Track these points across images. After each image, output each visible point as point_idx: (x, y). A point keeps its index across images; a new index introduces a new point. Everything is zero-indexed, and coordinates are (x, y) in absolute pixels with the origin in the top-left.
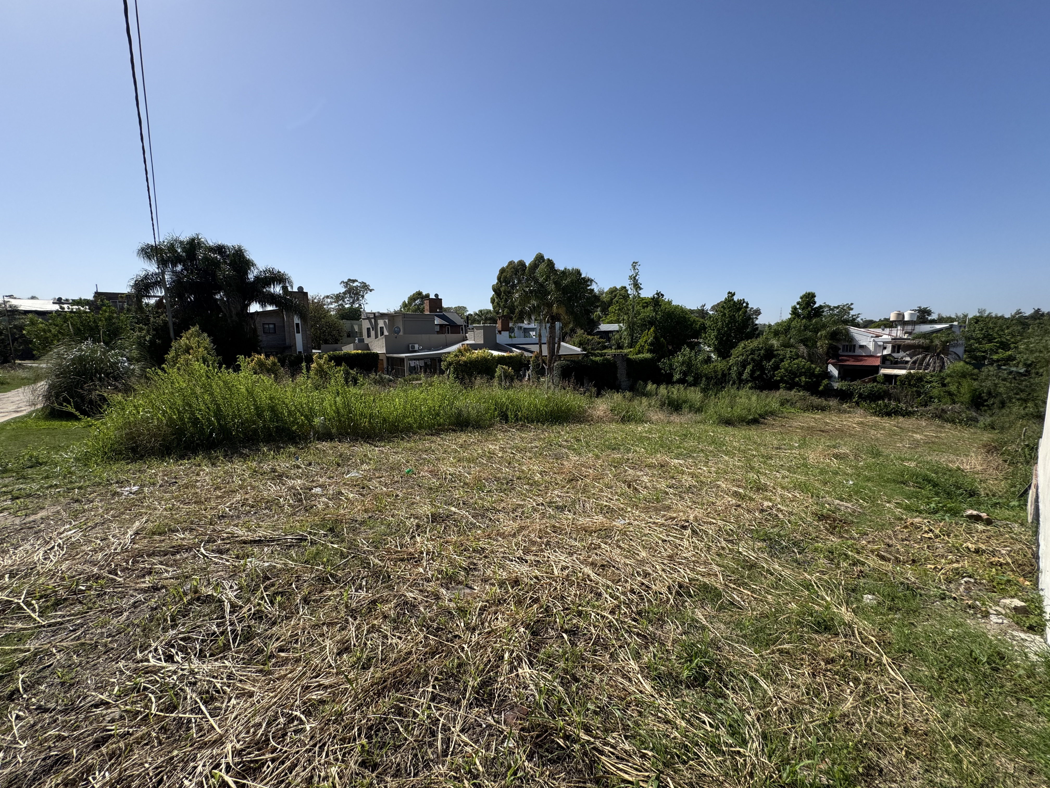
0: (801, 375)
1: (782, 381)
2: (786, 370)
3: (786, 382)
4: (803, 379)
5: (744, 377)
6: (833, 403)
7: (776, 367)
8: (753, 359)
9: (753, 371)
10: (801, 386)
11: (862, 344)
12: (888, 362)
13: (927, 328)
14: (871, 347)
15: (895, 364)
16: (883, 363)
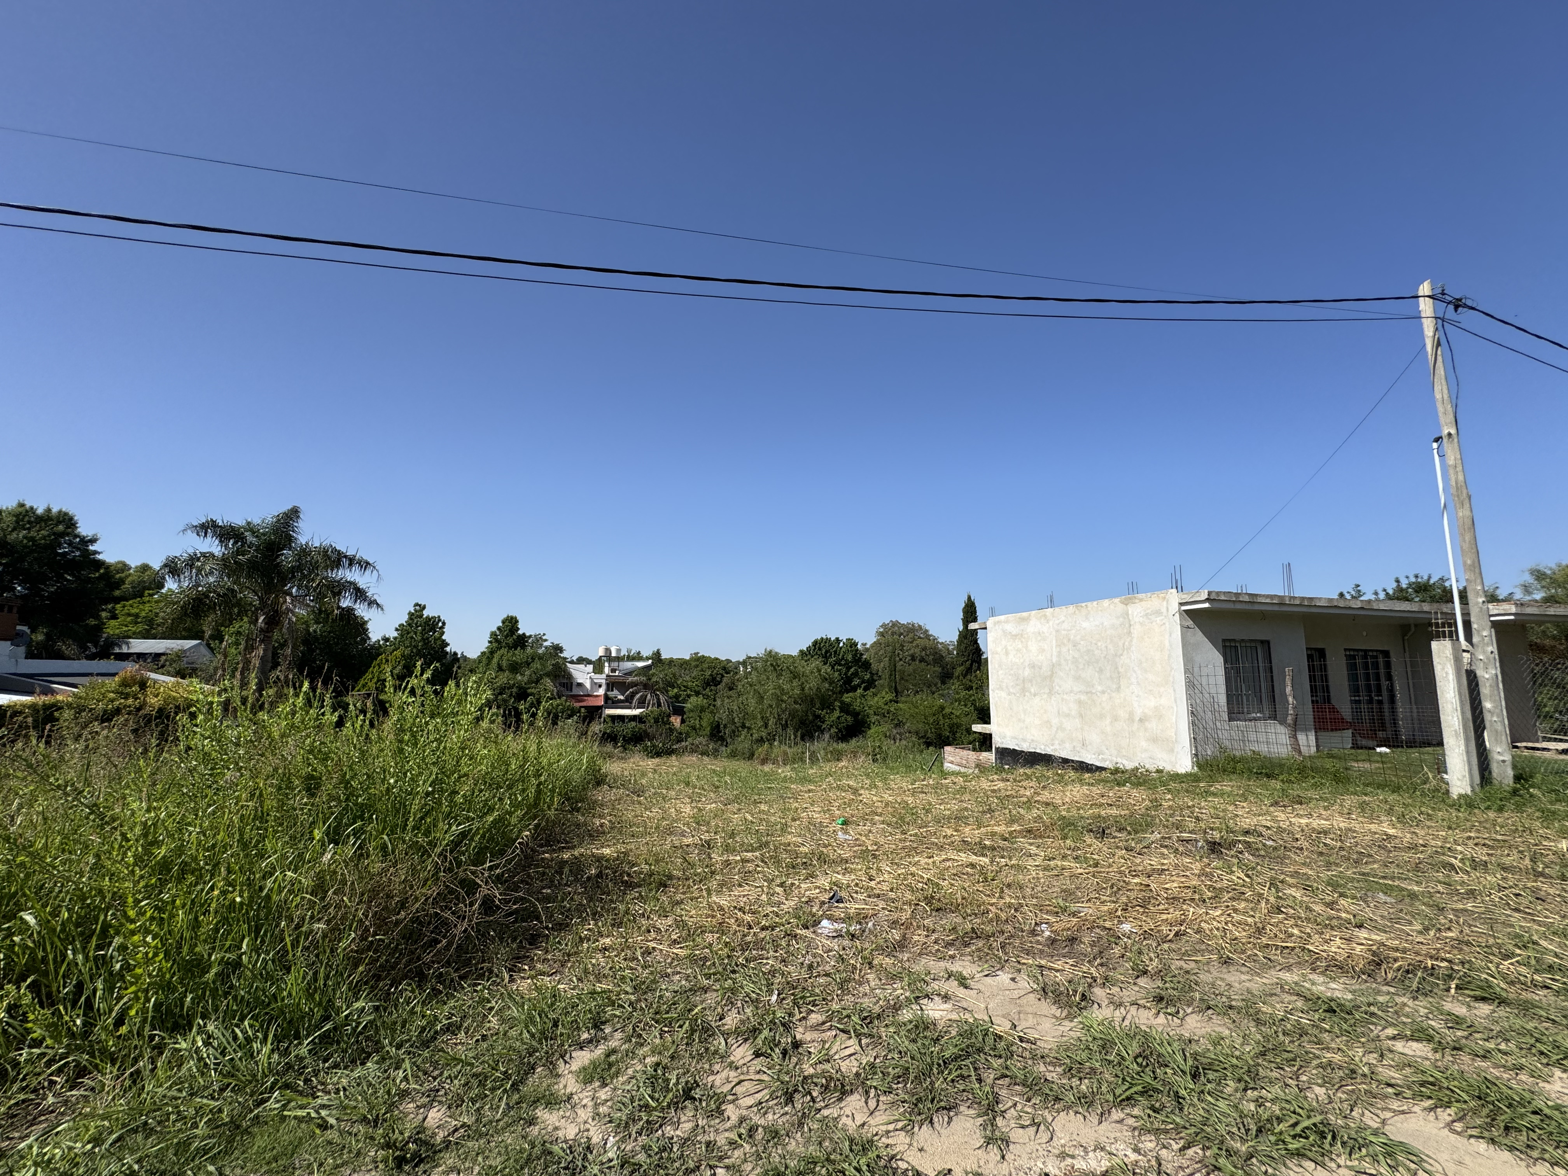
11: (579, 681)
12: (610, 702)
13: (629, 665)
14: (588, 685)
15: (615, 704)
16: (606, 702)
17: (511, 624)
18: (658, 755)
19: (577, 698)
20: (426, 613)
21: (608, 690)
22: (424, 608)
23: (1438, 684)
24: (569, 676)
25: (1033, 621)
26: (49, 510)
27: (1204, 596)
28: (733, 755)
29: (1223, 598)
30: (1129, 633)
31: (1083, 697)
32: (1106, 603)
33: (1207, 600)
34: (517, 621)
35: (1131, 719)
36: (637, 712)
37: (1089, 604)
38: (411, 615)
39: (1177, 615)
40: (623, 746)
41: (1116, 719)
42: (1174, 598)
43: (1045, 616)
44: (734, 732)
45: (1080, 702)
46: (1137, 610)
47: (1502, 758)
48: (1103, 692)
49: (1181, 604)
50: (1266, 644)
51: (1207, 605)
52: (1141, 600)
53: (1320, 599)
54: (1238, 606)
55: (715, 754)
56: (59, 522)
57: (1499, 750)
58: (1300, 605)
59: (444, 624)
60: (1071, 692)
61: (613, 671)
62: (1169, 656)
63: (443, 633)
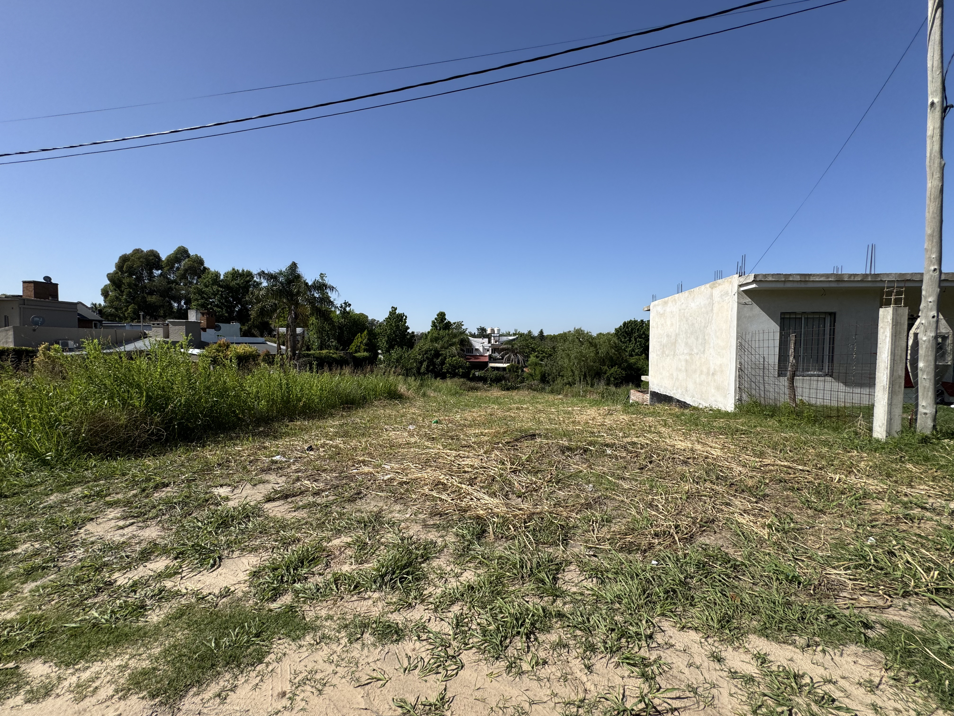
0: (458, 368)
1: (448, 372)
2: (450, 364)
3: (450, 373)
4: (461, 370)
5: (422, 370)
6: (480, 384)
7: (443, 363)
8: (427, 357)
9: (428, 366)
10: (459, 375)
11: (477, 347)
12: (492, 359)
13: (505, 339)
14: (481, 350)
15: (495, 360)
16: (490, 359)
17: (442, 316)
18: (508, 389)
19: (476, 357)
20: (397, 312)
21: (492, 352)
22: (396, 309)
23: (879, 345)
24: (470, 345)
25: (670, 304)
26: (243, 271)
27: (751, 279)
28: (552, 392)
29: (770, 279)
30: (712, 310)
31: (688, 357)
32: (703, 287)
33: (754, 281)
34: (445, 315)
35: (708, 374)
36: (505, 365)
37: (695, 289)
38: (390, 312)
39: (736, 295)
40: (490, 384)
41: (701, 373)
42: (736, 280)
43: (675, 300)
44: (554, 378)
45: (686, 361)
46: (717, 292)
47: (925, 411)
48: (697, 354)
49: (740, 286)
50: (833, 315)
51: (754, 286)
52: (719, 284)
53: (888, 275)
54: (789, 285)
55: (543, 390)
56: (247, 276)
57: (924, 404)
58: (862, 281)
59: (406, 317)
60: (683, 354)
61: (496, 342)
62: (730, 327)
63: (406, 322)
